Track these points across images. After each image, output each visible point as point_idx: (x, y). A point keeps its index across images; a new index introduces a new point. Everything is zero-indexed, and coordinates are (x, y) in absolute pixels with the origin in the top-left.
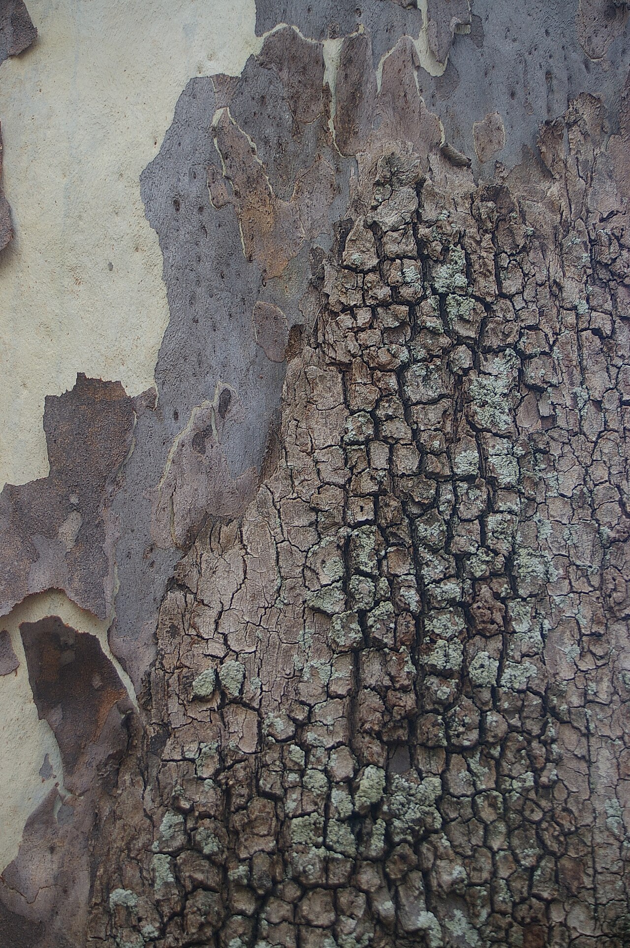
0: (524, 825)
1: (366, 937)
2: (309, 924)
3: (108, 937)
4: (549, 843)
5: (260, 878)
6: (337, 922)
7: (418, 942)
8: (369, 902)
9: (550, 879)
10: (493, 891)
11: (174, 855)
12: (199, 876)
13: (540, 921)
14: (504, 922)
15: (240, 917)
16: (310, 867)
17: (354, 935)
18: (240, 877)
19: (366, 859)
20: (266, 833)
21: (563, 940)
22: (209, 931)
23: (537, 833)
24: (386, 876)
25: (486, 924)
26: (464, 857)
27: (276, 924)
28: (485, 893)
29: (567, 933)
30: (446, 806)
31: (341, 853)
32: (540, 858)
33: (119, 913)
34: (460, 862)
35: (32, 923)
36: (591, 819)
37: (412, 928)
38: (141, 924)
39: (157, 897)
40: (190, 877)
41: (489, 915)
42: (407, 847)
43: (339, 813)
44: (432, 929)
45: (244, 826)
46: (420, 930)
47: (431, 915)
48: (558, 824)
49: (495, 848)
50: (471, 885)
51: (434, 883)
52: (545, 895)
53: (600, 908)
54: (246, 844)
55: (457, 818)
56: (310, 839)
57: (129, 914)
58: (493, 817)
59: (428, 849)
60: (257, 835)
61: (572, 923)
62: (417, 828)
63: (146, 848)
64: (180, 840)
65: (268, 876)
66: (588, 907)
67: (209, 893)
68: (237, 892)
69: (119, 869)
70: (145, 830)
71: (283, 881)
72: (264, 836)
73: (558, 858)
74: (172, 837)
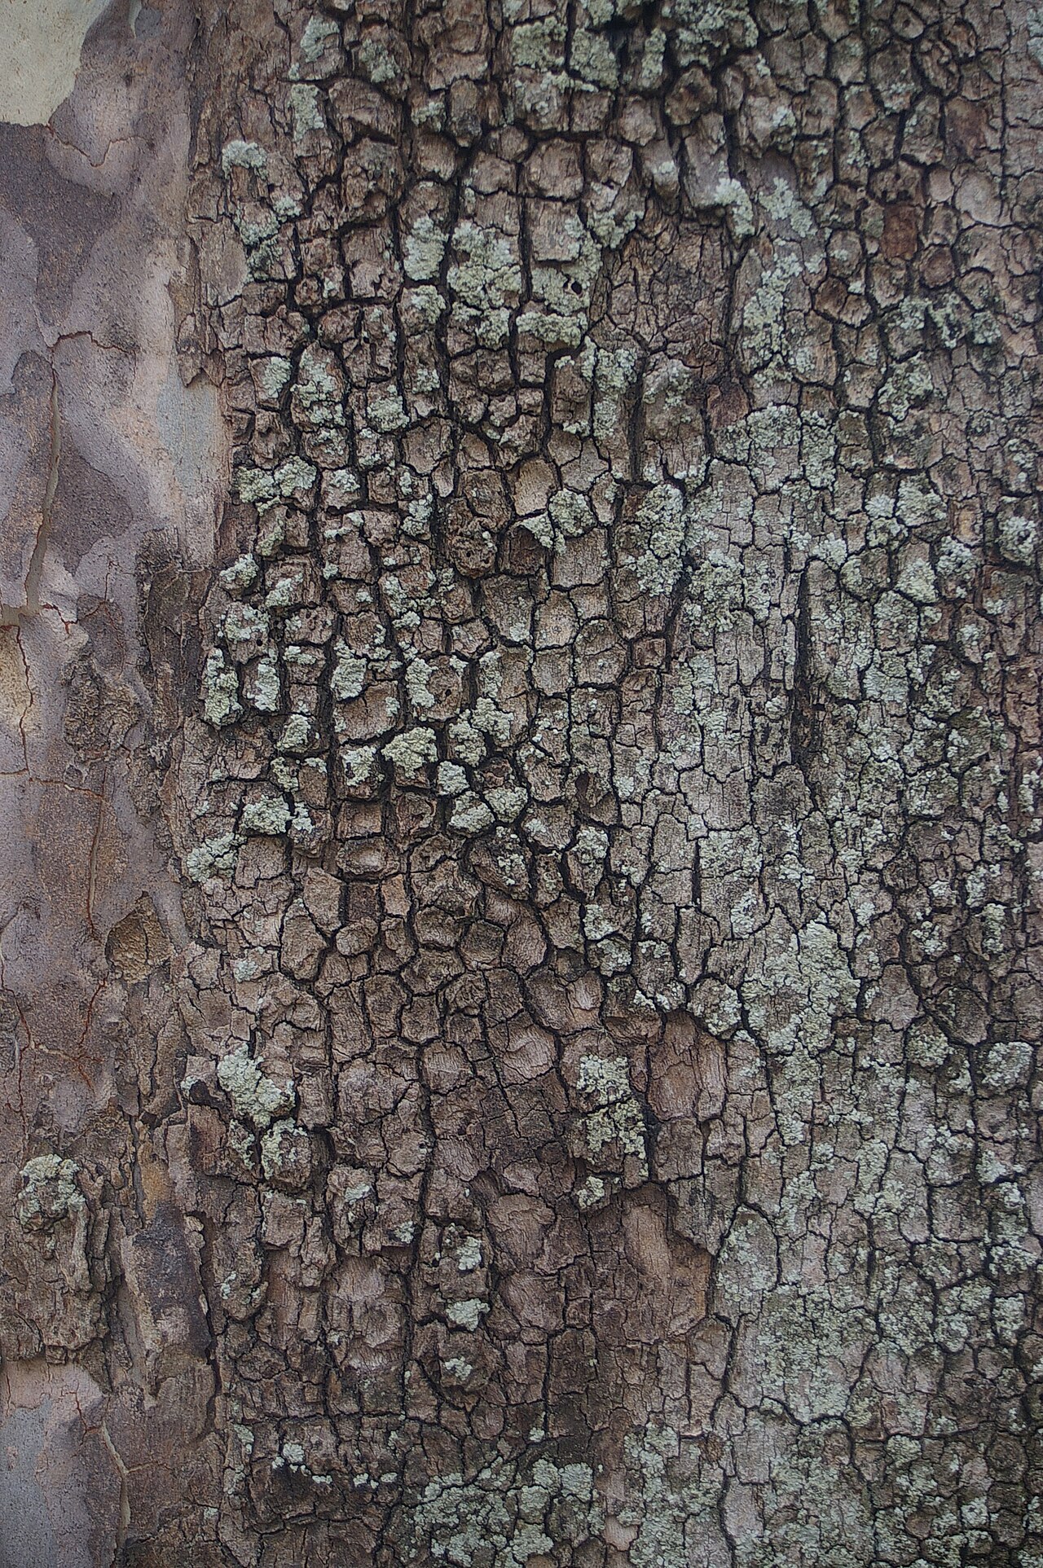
0: (893, 46)
1: (631, 216)
2: (540, 195)
3: (220, 217)
4: (932, 75)
5: (462, 121)
6: (586, 191)
7: (716, 228)
8: (637, 162)
9: (931, 133)
10: (838, 149)
11: (323, 85)
12: (365, 118)
13: (910, 198)
14: (854, 198)
15: (430, 184)
16: (543, 104)
17: (613, 212)
18: (430, 118)
19: (634, 92)
20: (472, 49)
21: (949, 230)
22: (381, 205)
23: (913, 59)
24: (666, 120)
25: (826, 199)
26: (794, 94)
27: (488, 195)
28: (825, 151)
29: (955, 220)
30: (766, 11)
31: (593, 82)
32: (916, 98)
33: (237, 178)
34: (786, 102)
35: (100, 196)
36: (1003, 39)
37: (705, 203)
38: (273, 195)
39: (298, 152)
40: (350, 119)
41: (830, 188)
42: (700, 73)
43: (591, 19)
44: (738, 207)
45: (436, 37)
46: (719, 206)
47: (736, 183)
48: (948, 44)
49: (844, 82)
50: (803, 138)
51: (743, 133)
52: (922, 157)
53: (1010, 182)
54: (440, 66)
55: (783, 31)
56: (544, 59)
57: (254, 179)
58: (841, 31)
59: (734, 79)
60: (458, 52)
61: (963, 204)
62: (717, 44)
63: (280, 76)
64: (334, 61)
65: (475, 118)
66: (990, 180)
67: (381, 145)
68: (426, 143)
69: (237, 108)
70: (276, 46)
71: (500, 127)
72: (469, 53)
73: (945, 101)
74: (321, 57)
